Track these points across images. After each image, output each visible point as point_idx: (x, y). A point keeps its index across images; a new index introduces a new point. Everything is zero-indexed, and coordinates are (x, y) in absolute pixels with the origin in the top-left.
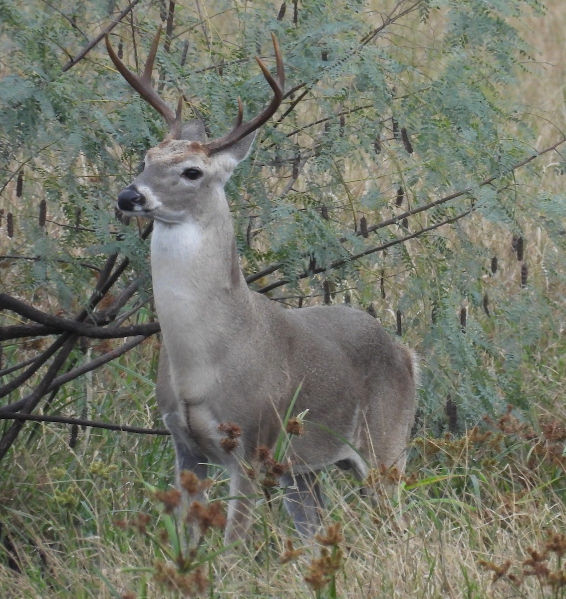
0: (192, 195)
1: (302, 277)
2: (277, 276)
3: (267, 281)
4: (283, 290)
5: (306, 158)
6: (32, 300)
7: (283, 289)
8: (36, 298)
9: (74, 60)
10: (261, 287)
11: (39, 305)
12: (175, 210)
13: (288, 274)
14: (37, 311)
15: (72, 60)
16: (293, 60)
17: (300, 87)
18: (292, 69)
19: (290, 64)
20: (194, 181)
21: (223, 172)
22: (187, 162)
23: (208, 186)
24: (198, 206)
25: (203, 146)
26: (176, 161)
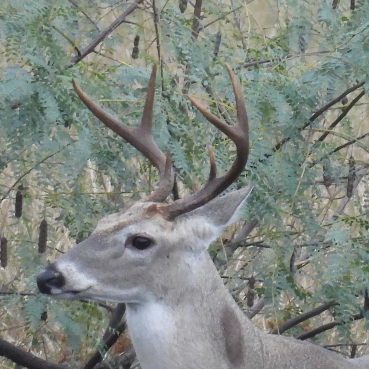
0: (143, 268)
1: (357, 318)
2: (326, 318)
3: (314, 323)
4: (333, 335)
5: (361, 176)
6: (30, 344)
7: (333, 333)
8: (35, 342)
9: (82, 54)
10: (307, 330)
11: (38, 351)
12: (121, 287)
13: (340, 314)
14: (36, 358)
15: (79, 53)
16: (350, 56)
17: (355, 88)
18: (347, 66)
19: (344, 59)
20: (144, 251)
21: (192, 239)
22: (131, 227)
23: (168, 257)
24: (156, 281)
25: (162, 208)
26: (118, 228)
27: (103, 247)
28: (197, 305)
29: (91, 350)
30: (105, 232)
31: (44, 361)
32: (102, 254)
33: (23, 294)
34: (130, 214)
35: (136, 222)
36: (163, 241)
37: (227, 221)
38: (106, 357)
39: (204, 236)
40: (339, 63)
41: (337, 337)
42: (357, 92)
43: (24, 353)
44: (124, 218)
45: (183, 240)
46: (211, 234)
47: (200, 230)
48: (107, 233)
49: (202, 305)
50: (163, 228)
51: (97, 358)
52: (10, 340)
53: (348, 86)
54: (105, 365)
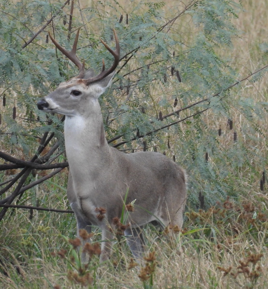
0: (77, 103)
1: (133, 140)
2: (122, 140)
3: (117, 142)
6: (10, 152)
7: (125, 145)
8: (12, 151)
9: (27, 43)
11: (13, 155)
14: (13, 158)
16: (126, 41)
17: (129, 53)
18: (126, 45)
19: (125, 43)
20: (77, 96)
21: (94, 93)
22: (73, 87)
23: (86, 99)
24: (81, 108)
25: (84, 81)
26: (68, 87)
27: (62, 94)
28: (95, 119)
29: (33, 155)
30: (63, 88)
31: (16, 159)
32: (62, 96)
33: (7, 134)
34: (72, 82)
35: (75, 85)
36: (84, 93)
37: (106, 86)
38: (39, 157)
39: (98, 92)
40: (123, 44)
41: (126, 147)
42: (130, 55)
43: (8, 156)
44: (69, 84)
45: (91, 93)
46: (101, 91)
47: (97, 89)
48: (64, 89)
49: (96, 119)
50: (84, 88)
51: (36, 157)
52: (3, 151)
53: (126, 53)
54: (39, 159)
